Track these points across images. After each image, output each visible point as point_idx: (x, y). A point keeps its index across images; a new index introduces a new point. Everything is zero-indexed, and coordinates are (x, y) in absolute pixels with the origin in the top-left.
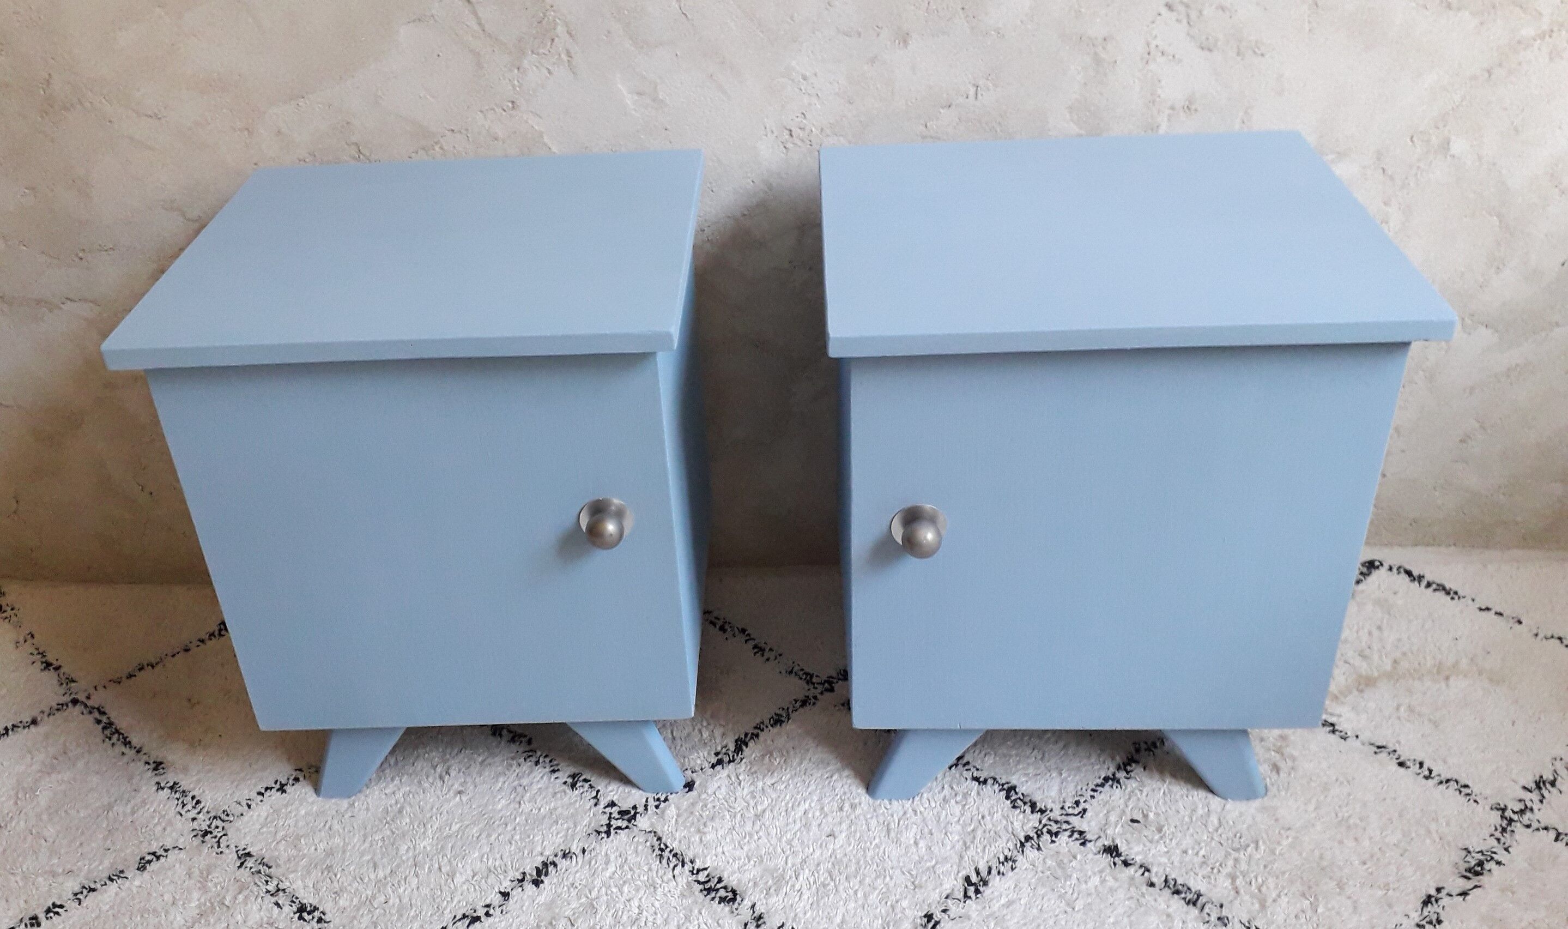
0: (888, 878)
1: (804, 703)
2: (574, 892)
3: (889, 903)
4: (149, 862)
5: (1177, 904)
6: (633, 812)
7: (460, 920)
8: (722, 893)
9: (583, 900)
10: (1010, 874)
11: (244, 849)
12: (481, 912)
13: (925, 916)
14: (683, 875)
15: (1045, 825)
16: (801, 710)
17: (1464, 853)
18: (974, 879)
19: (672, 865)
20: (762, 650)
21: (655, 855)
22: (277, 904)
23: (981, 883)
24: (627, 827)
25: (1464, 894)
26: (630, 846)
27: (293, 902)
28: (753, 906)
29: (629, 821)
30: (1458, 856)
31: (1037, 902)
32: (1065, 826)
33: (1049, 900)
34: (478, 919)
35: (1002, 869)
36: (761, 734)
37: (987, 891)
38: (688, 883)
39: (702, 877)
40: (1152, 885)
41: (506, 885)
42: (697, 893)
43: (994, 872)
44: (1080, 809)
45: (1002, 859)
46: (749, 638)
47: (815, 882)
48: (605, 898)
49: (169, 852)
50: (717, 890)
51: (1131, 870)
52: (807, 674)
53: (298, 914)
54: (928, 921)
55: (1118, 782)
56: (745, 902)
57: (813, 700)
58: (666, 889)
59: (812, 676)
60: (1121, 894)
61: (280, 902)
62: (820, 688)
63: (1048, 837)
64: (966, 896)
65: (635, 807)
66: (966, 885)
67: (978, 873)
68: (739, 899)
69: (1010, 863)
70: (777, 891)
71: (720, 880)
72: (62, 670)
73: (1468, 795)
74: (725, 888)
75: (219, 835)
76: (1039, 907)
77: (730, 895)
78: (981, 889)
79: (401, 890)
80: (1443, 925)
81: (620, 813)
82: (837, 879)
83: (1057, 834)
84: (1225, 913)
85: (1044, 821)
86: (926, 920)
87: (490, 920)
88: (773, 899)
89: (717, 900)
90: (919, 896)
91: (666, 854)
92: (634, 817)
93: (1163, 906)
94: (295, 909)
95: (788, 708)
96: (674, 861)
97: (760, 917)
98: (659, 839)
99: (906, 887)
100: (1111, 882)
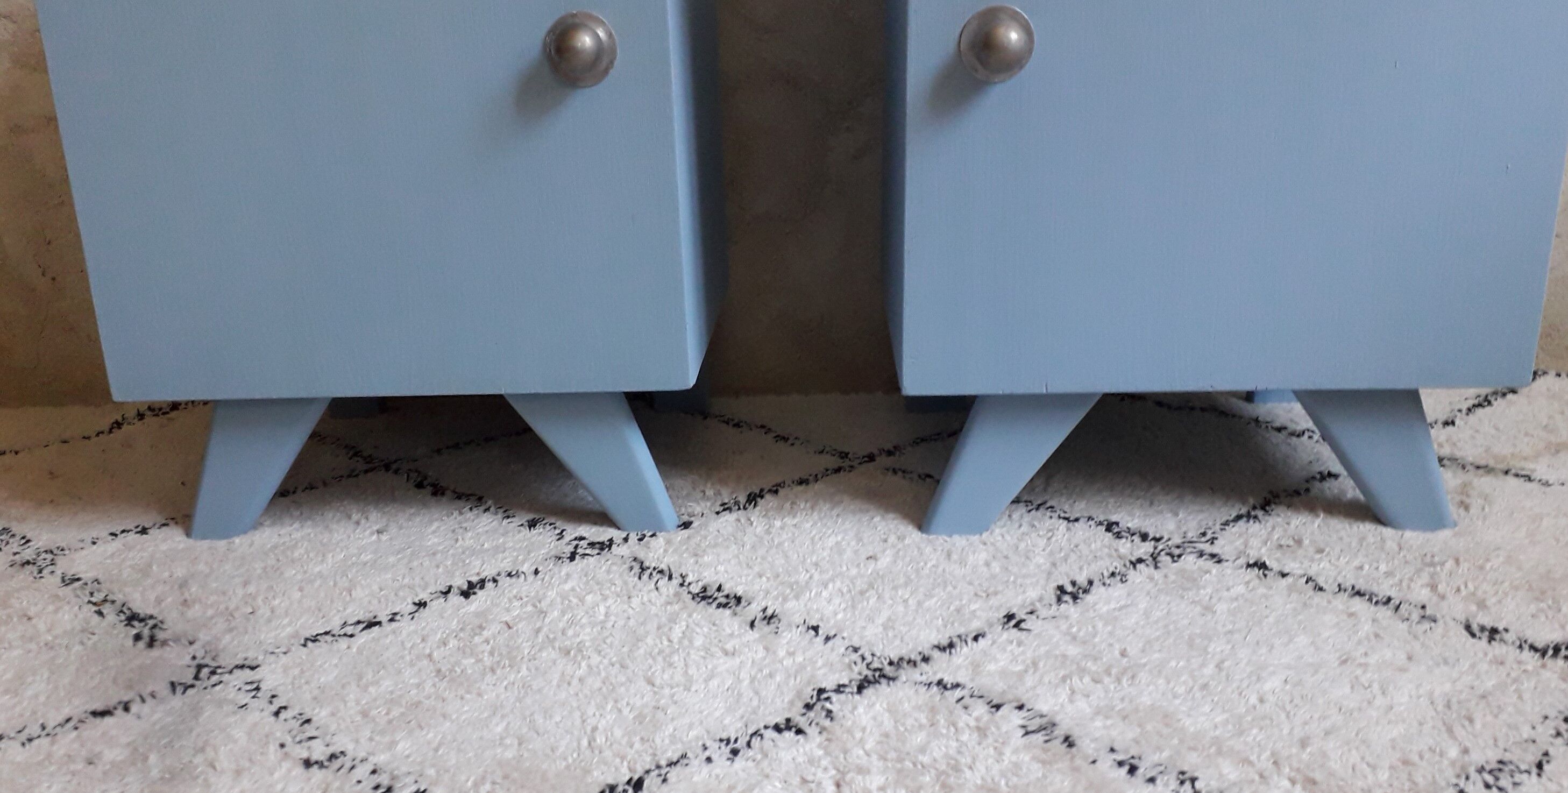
0: (950, 589)
1: (838, 470)
2: (517, 603)
3: (952, 608)
5: (1358, 604)
6: (607, 544)
7: (352, 625)
8: (723, 600)
9: (529, 608)
10: (1120, 585)
11: (71, 574)
12: (383, 618)
13: (1005, 617)
14: (669, 588)
15: (1163, 551)
16: (834, 475)
18: (1069, 588)
19: (655, 579)
20: (785, 439)
21: (633, 572)
22: (100, 613)
23: (1081, 591)
24: (598, 554)
26: (601, 568)
27: (121, 611)
28: (765, 610)
29: (602, 550)
31: (1162, 607)
32: (1190, 551)
33: (1178, 605)
34: (379, 623)
35: (1108, 582)
36: (782, 491)
37: (1089, 598)
38: (677, 594)
39: (695, 589)
40: (1321, 590)
41: (424, 596)
42: (687, 600)
43: (1097, 583)
44: (1208, 538)
45: (1106, 575)
46: (769, 431)
47: (850, 591)
48: (560, 607)
50: (716, 599)
51: (1289, 580)
52: (841, 453)
53: (126, 622)
54: (1009, 620)
55: (1256, 517)
56: (753, 606)
57: (848, 470)
58: (645, 599)
59: (847, 454)
60: (1278, 600)
61: (105, 612)
62: (858, 461)
63: (1169, 558)
64: (1059, 600)
65: (610, 541)
66: (1059, 592)
67: (1074, 585)
68: (744, 603)
69: (1119, 577)
70: (797, 597)
71: (719, 589)
74: (727, 596)
75: (44, 565)
76: (1165, 611)
77: (733, 601)
78: (1080, 596)
79: (277, 602)
81: (589, 544)
82: (881, 588)
83: (1179, 556)
84: (1429, 612)
85: (1161, 548)
86: (1006, 620)
87: (394, 624)
88: (791, 604)
89: (714, 605)
90: (993, 601)
91: (648, 571)
92: (610, 546)
93: (1341, 607)
94: (123, 617)
95: (816, 475)
96: (656, 577)
97: (772, 617)
98: (641, 562)
99: (976, 595)
100: (1262, 590)
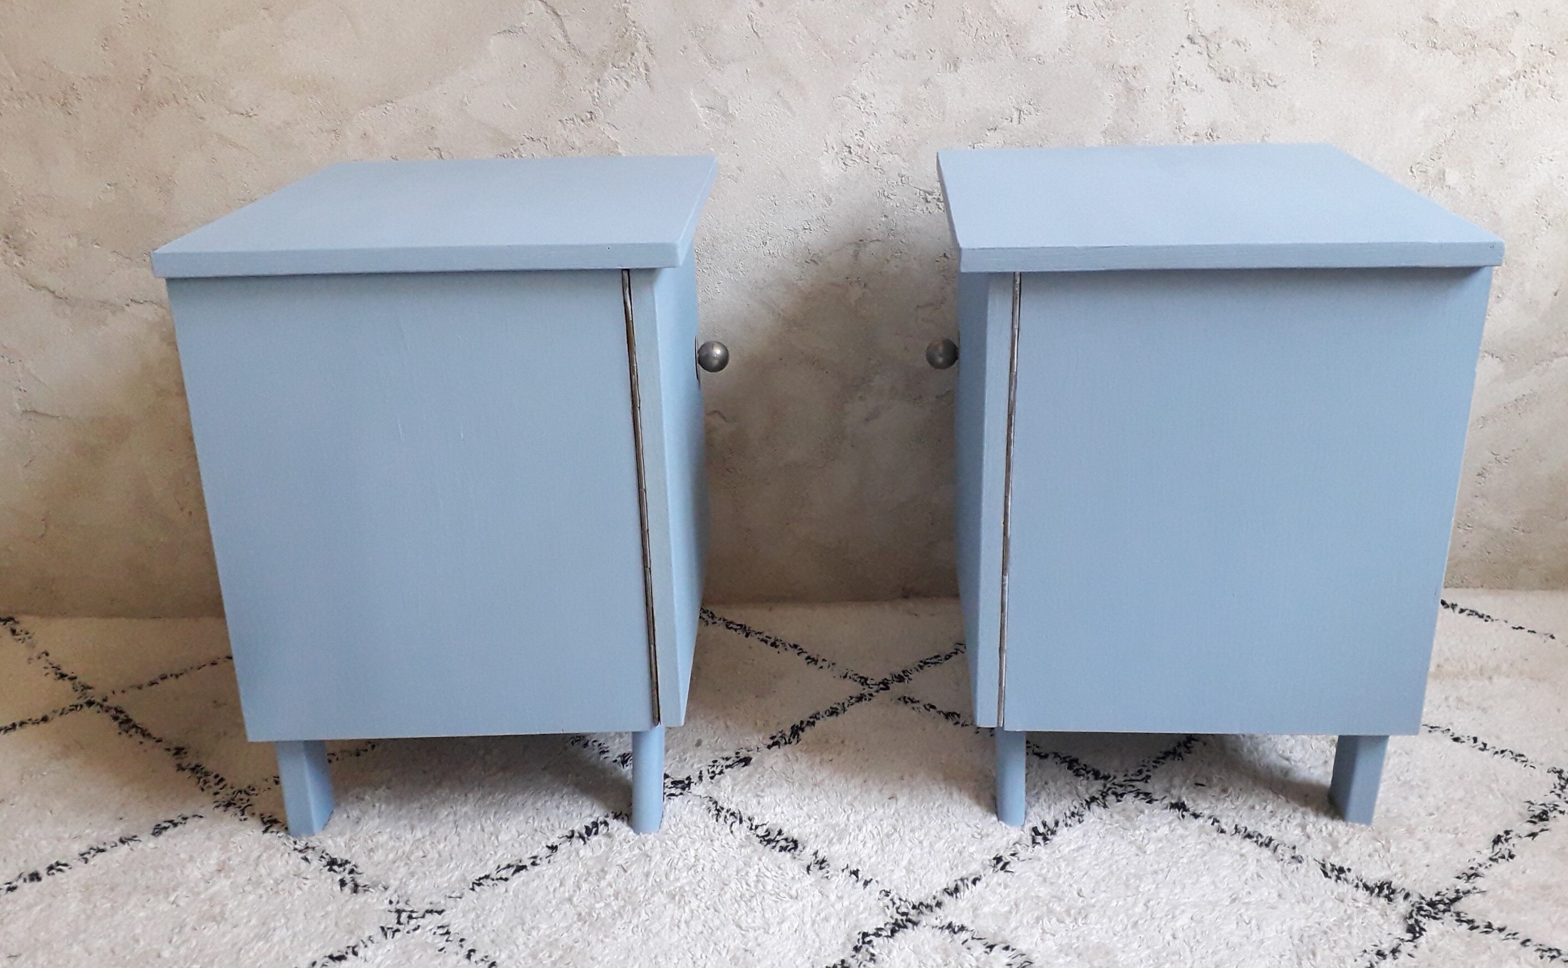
0: (953, 830)
1: (860, 699)
2: (626, 846)
3: (956, 850)
4: (166, 828)
5: (1248, 845)
6: (687, 782)
7: (504, 869)
8: (783, 843)
9: (637, 851)
10: (1079, 825)
11: (270, 817)
12: (528, 863)
13: (994, 859)
14: (742, 831)
15: (1110, 789)
16: (857, 704)
17: (1528, 805)
18: (1041, 830)
19: (729, 822)
20: (815, 661)
21: (711, 814)
22: (306, 859)
23: (1049, 833)
24: (681, 794)
25: (1533, 835)
26: (685, 809)
27: (322, 857)
28: (816, 854)
29: (683, 789)
30: (1523, 809)
31: (1107, 848)
32: (1130, 789)
33: (1119, 845)
34: (524, 867)
35: (1069, 822)
36: (817, 722)
37: (1056, 839)
38: (747, 837)
39: (761, 832)
40: (1223, 831)
41: (554, 840)
42: (756, 844)
43: (1061, 824)
44: (1143, 776)
45: (1068, 814)
46: (801, 652)
47: (879, 834)
48: (660, 849)
49: (188, 820)
50: (778, 841)
51: (1201, 820)
52: (862, 678)
53: (328, 867)
54: (998, 863)
55: (1180, 755)
56: (807, 849)
57: (868, 697)
58: (724, 842)
59: (866, 679)
60: (1191, 841)
61: (309, 857)
62: (876, 688)
63: (1113, 797)
64: (1034, 842)
65: (689, 778)
66: (1033, 834)
67: (1045, 825)
68: (800, 847)
69: (1077, 817)
70: (840, 840)
71: (780, 833)
72: (77, 681)
73: (1523, 761)
74: (786, 840)
75: (243, 806)
76: (1110, 851)
77: (791, 845)
78: (1049, 837)
79: (442, 846)
80: (1515, 858)
81: (672, 783)
82: (902, 830)
83: (1122, 795)
84: (1297, 853)
85: (1108, 785)
86: (995, 862)
87: (537, 868)
88: (836, 848)
89: (778, 848)
90: (987, 843)
91: (723, 813)
92: (689, 785)
93: (1236, 848)
94: (324, 862)
95: (843, 704)
96: (731, 819)
97: (823, 861)
98: (716, 803)
99: (973, 836)
100: (1180, 831)
